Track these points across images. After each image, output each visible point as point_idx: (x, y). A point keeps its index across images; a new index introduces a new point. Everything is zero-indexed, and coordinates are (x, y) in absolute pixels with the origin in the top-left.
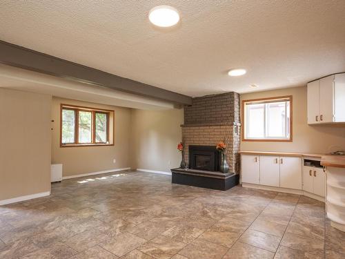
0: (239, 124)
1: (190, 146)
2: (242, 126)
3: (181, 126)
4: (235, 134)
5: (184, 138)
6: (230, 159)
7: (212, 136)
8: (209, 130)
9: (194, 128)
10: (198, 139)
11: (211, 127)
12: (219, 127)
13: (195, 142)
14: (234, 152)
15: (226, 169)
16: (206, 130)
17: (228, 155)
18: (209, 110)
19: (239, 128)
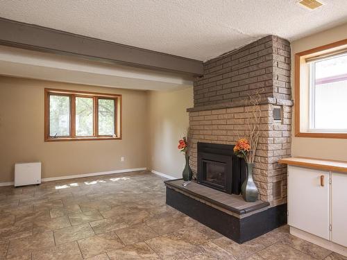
0: (286, 103)
1: (199, 144)
2: (295, 106)
3: (188, 110)
4: (273, 123)
5: (191, 131)
6: (263, 175)
7: (231, 127)
8: (226, 116)
9: (204, 113)
10: (210, 132)
11: (229, 110)
12: (241, 109)
13: (207, 137)
14: (270, 160)
15: (251, 192)
16: (222, 117)
17: (257, 165)
18: (229, 80)
19: (286, 109)
